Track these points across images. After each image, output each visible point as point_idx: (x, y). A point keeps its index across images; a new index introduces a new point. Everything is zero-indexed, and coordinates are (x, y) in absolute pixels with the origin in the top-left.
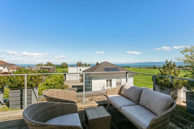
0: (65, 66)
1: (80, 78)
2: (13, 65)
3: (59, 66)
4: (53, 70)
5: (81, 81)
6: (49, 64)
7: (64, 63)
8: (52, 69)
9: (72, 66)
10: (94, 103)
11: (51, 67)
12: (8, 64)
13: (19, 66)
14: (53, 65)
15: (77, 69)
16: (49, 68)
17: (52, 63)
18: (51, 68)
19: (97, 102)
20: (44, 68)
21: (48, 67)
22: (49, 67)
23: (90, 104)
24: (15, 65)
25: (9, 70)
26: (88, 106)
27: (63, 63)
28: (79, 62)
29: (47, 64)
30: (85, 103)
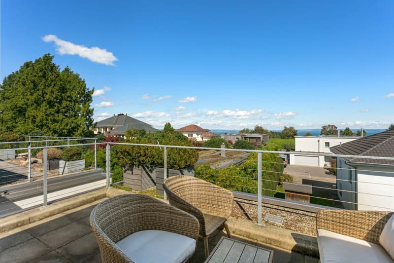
0: (291, 133)
1: (325, 165)
2: (207, 131)
3: (279, 133)
4: (263, 141)
5: (328, 171)
6: (259, 130)
7: (288, 127)
8: (262, 139)
9: (308, 134)
10: (285, 236)
11: (261, 136)
12: (202, 129)
13: (213, 133)
14: (266, 132)
15: (319, 141)
16: (255, 138)
17: (265, 128)
18: (260, 138)
19: (295, 237)
20: (248, 137)
21: (254, 136)
22: (256, 136)
23: (273, 233)
24: (210, 131)
25: (203, 138)
26: (265, 235)
27: (286, 128)
28: (329, 126)
29: (255, 130)
30: (262, 227)
